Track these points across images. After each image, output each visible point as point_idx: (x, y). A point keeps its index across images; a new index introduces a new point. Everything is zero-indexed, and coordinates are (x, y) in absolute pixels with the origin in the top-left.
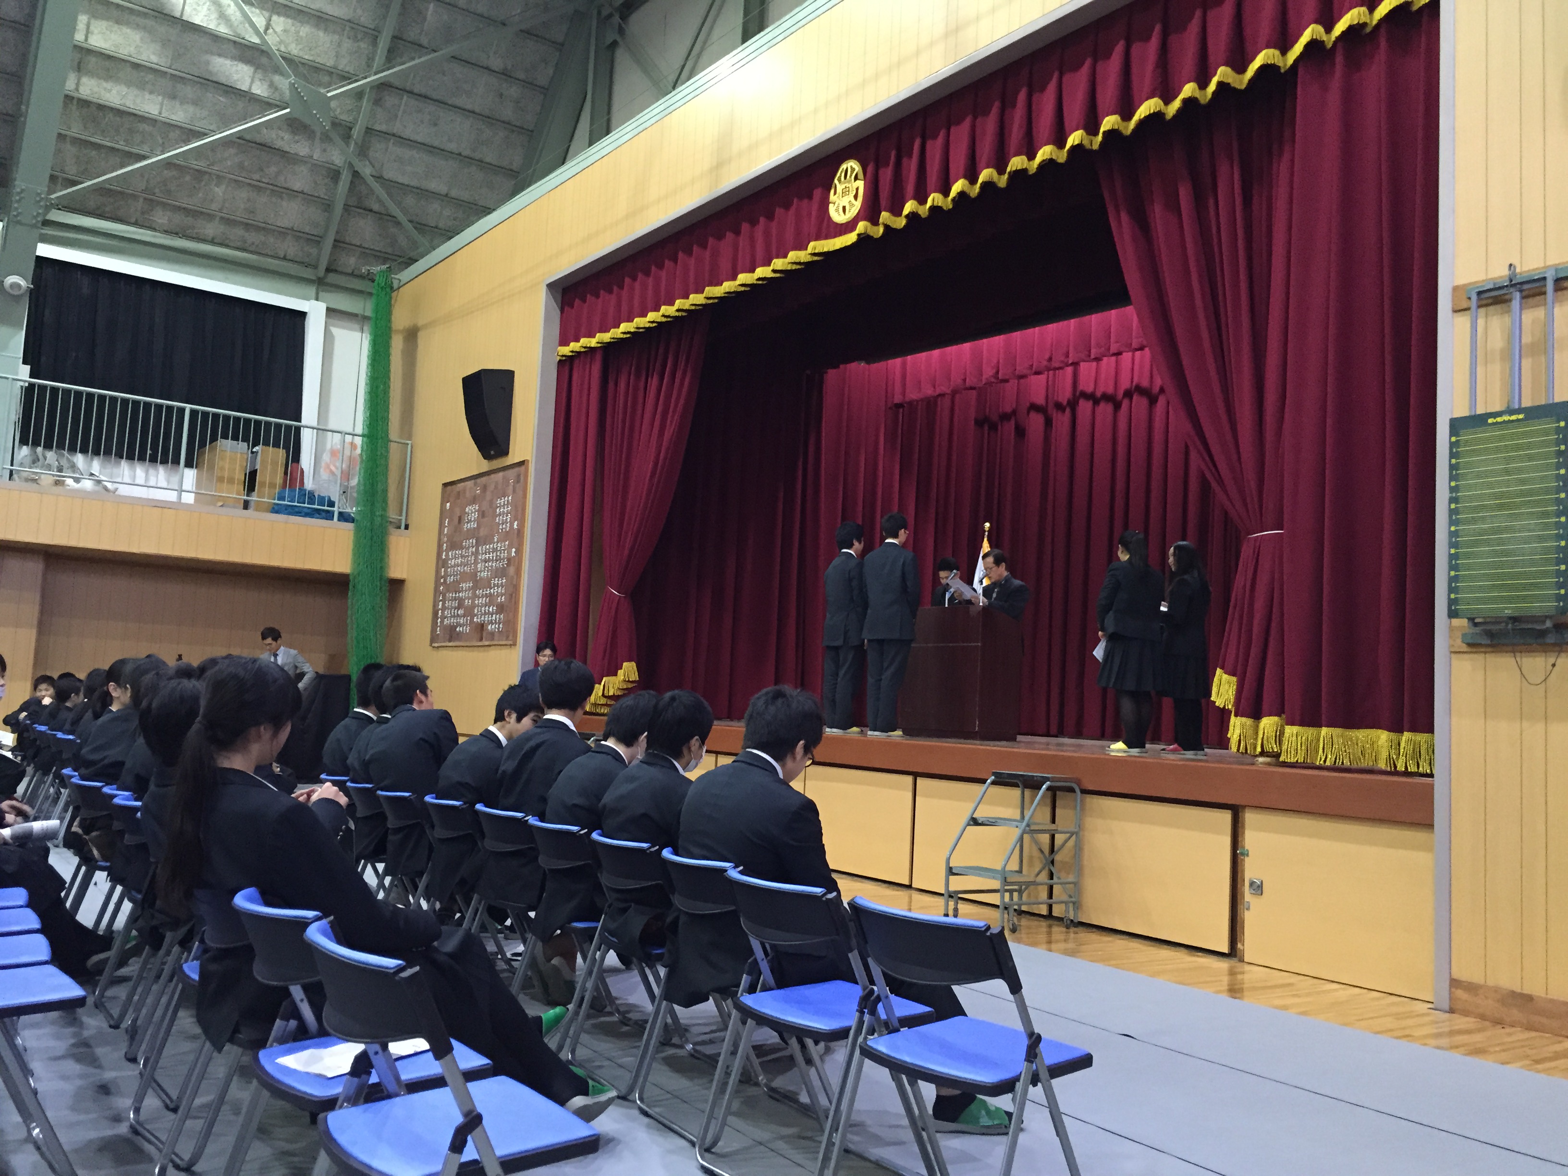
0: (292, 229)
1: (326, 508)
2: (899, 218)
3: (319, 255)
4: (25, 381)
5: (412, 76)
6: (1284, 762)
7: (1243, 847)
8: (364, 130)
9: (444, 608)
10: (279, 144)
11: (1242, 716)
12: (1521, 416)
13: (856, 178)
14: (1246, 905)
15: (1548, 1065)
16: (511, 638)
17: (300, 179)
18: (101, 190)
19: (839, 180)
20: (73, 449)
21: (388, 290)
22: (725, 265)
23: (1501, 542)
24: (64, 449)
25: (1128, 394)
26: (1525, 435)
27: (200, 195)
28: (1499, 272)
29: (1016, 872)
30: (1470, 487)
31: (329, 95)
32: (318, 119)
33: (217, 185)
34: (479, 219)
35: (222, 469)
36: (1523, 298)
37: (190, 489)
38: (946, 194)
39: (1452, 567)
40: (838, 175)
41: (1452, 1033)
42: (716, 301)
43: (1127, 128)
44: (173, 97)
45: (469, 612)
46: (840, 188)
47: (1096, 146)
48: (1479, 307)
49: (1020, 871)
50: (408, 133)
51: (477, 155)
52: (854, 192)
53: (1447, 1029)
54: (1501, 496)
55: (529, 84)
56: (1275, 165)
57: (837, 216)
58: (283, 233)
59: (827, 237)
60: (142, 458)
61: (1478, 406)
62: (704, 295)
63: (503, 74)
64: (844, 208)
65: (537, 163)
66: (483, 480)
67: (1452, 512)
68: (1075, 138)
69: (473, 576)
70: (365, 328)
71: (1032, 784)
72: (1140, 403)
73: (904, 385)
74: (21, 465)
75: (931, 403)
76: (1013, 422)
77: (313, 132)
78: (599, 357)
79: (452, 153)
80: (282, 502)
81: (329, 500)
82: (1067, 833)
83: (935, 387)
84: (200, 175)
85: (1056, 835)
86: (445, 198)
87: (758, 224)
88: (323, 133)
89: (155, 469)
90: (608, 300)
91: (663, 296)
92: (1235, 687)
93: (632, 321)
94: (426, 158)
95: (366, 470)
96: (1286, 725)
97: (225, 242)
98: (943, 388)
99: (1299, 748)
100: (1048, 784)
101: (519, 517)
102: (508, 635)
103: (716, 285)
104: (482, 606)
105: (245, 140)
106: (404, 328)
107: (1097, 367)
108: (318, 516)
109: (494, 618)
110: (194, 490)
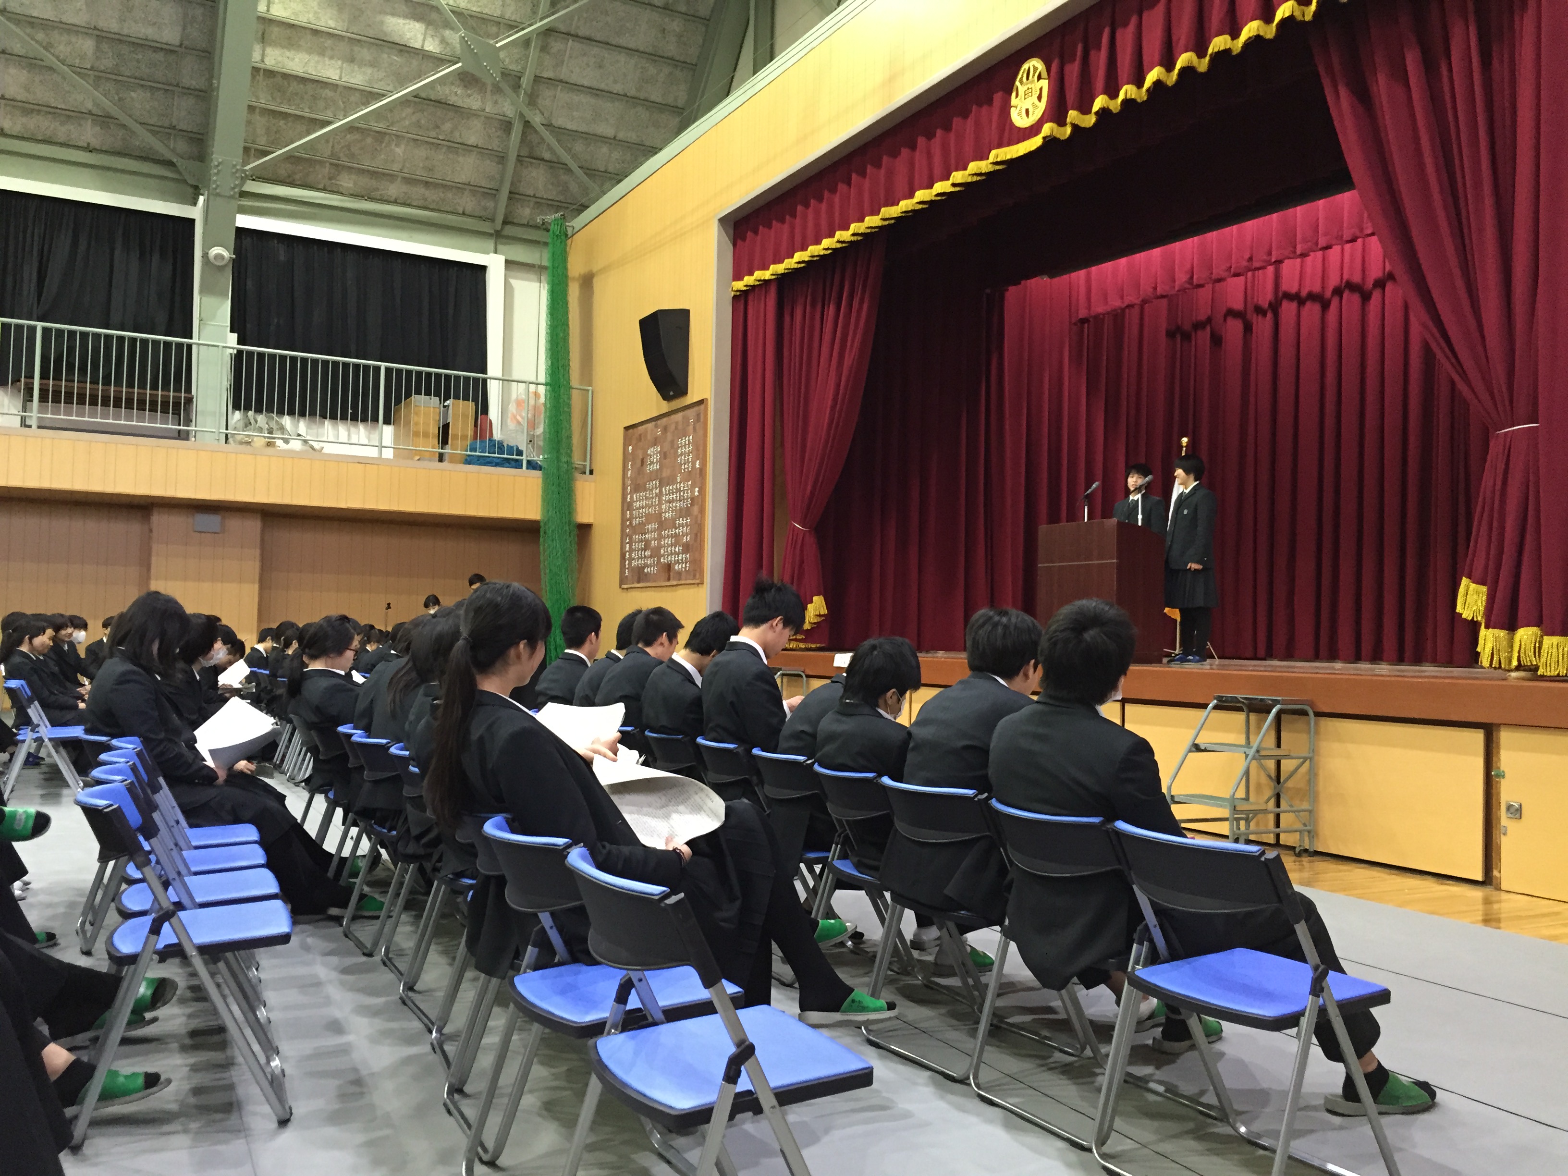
0: (469, 184)
1: (515, 457)
2: (1088, 116)
3: (495, 208)
4: (233, 348)
5: (576, 17)
6: (1542, 676)
7: (1498, 768)
8: (532, 78)
9: (631, 550)
10: (453, 100)
11: (1494, 628)
13: (1039, 78)
14: (1503, 831)
16: (698, 576)
17: (473, 134)
18: (290, 158)
19: (1021, 82)
20: (281, 412)
21: (563, 237)
22: (901, 181)
24: (273, 412)
25: (1338, 292)
27: (383, 156)
29: (1244, 800)
31: (498, 45)
32: (489, 70)
33: (397, 145)
34: (647, 159)
35: (416, 424)
37: (390, 445)
38: (1140, 84)
40: (1019, 76)
42: (893, 221)
44: (352, 60)
45: (656, 553)
46: (1022, 89)
47: (1308, 17)
49: (1247, 799)
50: (574, 78)
51: (642, 95)
52: (1038, 93)
55: (692, 17)
56: (1517, 18)
57: (1020, 120)
58: (460, 188)
59: (1010, 143)
60: (344, 418)
62: (880, 216)
63: (664, 8)
64: (1027, 111)
65: (702, 97)
66: (664, 421)
68: (1285, 10)
69: (658, 517)
70: (542, 278)
71: (1259, 708)
72: (1352, 300)
73: (1089, 299)
74: (235, 429)
75: (1118, 316)
76: (1208, 328)
77: (484, 84)
78: (773, 290)
79: (618, 94)
80: (473, 453)
81: (517, 448)
82: (1300, 758)
83: (1122, 297)
84: (380, 136)
85: (1282, 761)
86: (613, 141)
87: (935, 135)
88: (493, 85)
89: (357, 426)
90: (781, 230)
91: (837, 221)
92: (1484, 598)
93: (806, 250)
94: (593, 101)
95: (550, 418)
96: (1547, 635)
97: (408, 202)
98: (1131, 298)
99: (1560, 660)
100: (1278, 706)
101: (701, 456)
102: (695, 575)
103: (892, 205)
104: (668, 546)
105: (420, 98)
106: (580, 275)
107: (1302, 265)
108: (508, 464)
109: (680, 557)
110: (393, 445)
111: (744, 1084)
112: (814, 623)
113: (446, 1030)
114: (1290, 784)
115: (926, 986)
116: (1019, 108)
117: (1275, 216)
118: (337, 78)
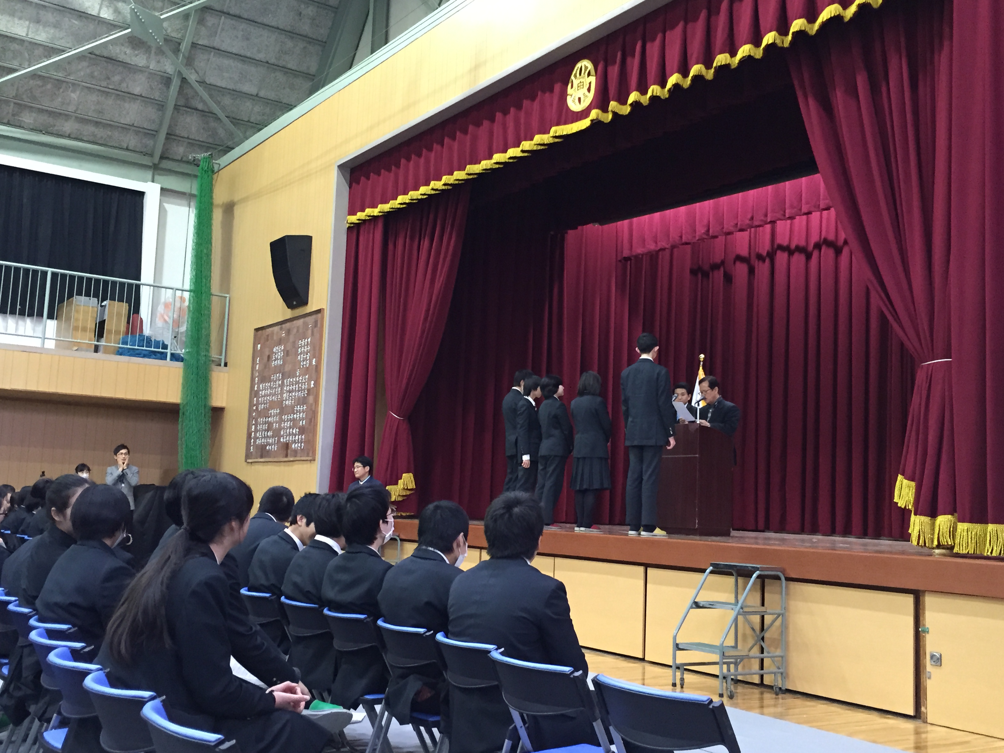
0: (133, 125)
1: (160, 350)
2: (625, 106)
3: (154, 146)
6: (957, 553)
7: (924, 625)
8: (190, 44)
9: (256, 431)
10: (122, 57)
11: (920, 515)
13: (589, 75)
14: (928, 675)
16: (311, 454)
17: (138, 86)
21: (210, 173)
22: (482, 146)
25: (818, 246)
27: (60, 99)
29: (733, 647)
31: (162, 17)
32: (154, 36)
33: (74, 91)
34: (283, 114)
35: (77, 320)
37: (51, 336)
38: (663, 86)
42: (476, 176)
43: (812, 29)
44: (38, 21)
45: (277, 434)
46: (576, 82)
47: (786, 45)
49: (736, 647)
50: (224, 46)
51: (281, 63)
55: (324, 5)
56: (936, 57)
57: (574, 106)
58: (125, 128)
59: (566, 123)
62: (466, 172)
64: (579, 99)
66: (288, 325)
68: (769, 38)
69: (280, 404)
70: (192, 204)
71: (745, 573)
72: (828, 253)
73: (631, 243)
75: (653, 256)
76: (722, 269)
77: (149, 47)
78: (380, 225)
79: (261, 61)
80: (125, 346)
81: (163, 343)
82: (772, 614)
83: (656, 243)
84: (59, 83)
85: (765, 616)
86: (255, 97)
87: (509, 113)
88: (157, 48)
89: (24, 320)
90: (387, 177)
91: (432, 173)
92: (914, 491)
93: (407, 194)
94: (240, 65)
95: (193, 319)
96: (959, 521)
97: (80, 137)
98: (663, 244)
99: (970, 542)
100: (758, 573)
101: (317, 355)
102: (308, 453)
103: (475, 163)
104: (287, 429)
105: (95, 55)
106: (223, 203)
107: (791, 224)
108: (154, 356)
109: (297, 438)
110: (55, 337)
112: (405, 496)
114: (770, 632)
116: (573, 97)
117: (770, 187)
118: (24, 35)
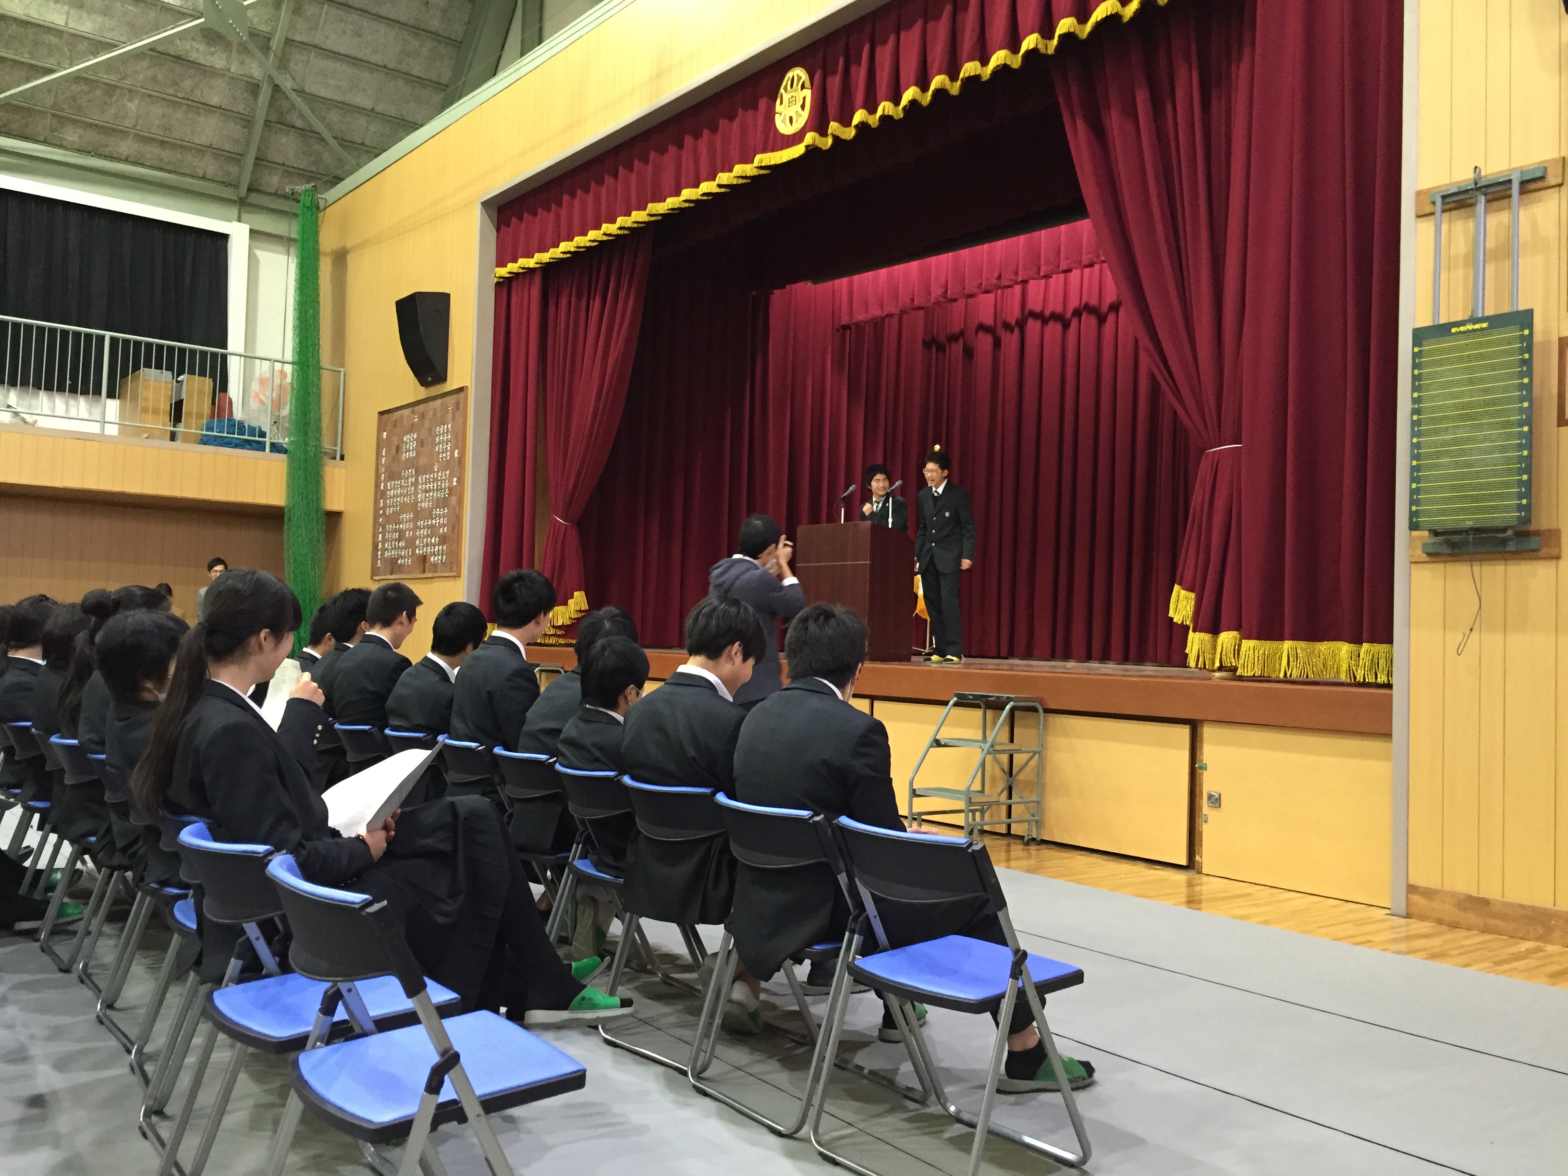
0: (211, 147)
1: (257, 439)
2: (849, 129)
3: (240, 174)
6: (1241, 676)
7: (1201, 761)
8: (283, 40)
9: (384, 541)
10: (194, 56)
11: (1200, 631)
12: (1485, 325)
13: (803, 87)
14: (1204, 818)
15: (1506, 967)
16: (455, 569)
17: (216, 94)
18: (7, 106)
19: (786, 89)
21: (314, 210)
22: (668, 180)
23: (1463, 453)
25: (1077, 313)
26: (1489, 344)
27: (113, 111)
28: (1463, 176)
29: (978, 792)
30: (1433, 398)
31: (245, 3)
32: (235, 29)
33: (130, 100)
34: (408, 134)
35: (146, 399)
36: (1488, 201)
37: (114, 421)
38: (897, 103)
39: (1413, 480)
40: (784, 84)
41: (1408, 938)
42: (660, 218)
43: (1082, 31)
44: (80, 7)
45: (410, 544)
46: (786, 97)
47: (1051, 51)
48: (1443, 211)
49: (982, 791)
50: (329, 45)
51: (403, 68)
53: (1403, 935)
54: (1464, 406)
56: (1234, 68)
57: (784, 128)
58: (201, 150)
59: (773, 150)
60: (61, 389)
61: (1441, 315)
62: (647, 212)
64: (791, 119)
65: (468, 73)
66: (422, 407)
67: (1414, 423)
68: (1030, 42)
69: (414, 507)
70: (291, 250)
71: (997, 706)
72: (1089, 321)
73: (851, 307)
75: (878, 324)
76: (961, 343)
77: (230, 43)
78: (538, 279)
79: (377, 65)
80: (211, 433)
81: (260, 429)
82: (1028, 752)
83: (882, 307)
84: (110, 89)
85: (1015, 756)
86: (371, 113)
87: (702, 137)
88: (240, 44)
89: (76, 399)
90: (545, 219)
91: (603, 214)
92: (1193, 603)
93: (572, 240)
94: (350, 70)
95: (298, 399)
96: (1245, 639)
98: (889, 309)
99: (1256, 662)
100: (1011, 703)
101: (460, 444)
102: (452, 567)
103: (659, 201)
104: (424, 538)
105: (157, 52)
106: (332, 251)
107: (1046, 285)
108: (248, 447)
109: (436, 549)
110: (117, 421)
111: (447, 1093)
112: (575, 619)
113: (147, 1050)
114: (1021, 777)
115: (665, 983)
117: (1022, 238)
118: (63, 24)
